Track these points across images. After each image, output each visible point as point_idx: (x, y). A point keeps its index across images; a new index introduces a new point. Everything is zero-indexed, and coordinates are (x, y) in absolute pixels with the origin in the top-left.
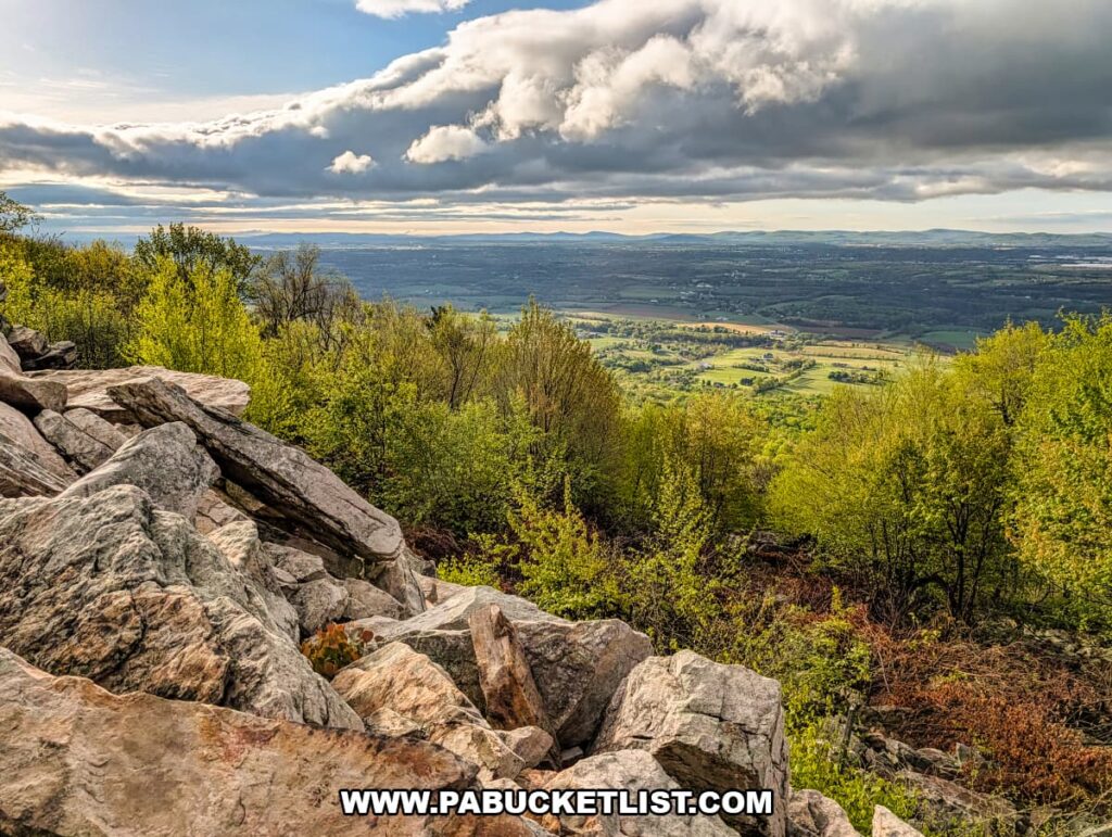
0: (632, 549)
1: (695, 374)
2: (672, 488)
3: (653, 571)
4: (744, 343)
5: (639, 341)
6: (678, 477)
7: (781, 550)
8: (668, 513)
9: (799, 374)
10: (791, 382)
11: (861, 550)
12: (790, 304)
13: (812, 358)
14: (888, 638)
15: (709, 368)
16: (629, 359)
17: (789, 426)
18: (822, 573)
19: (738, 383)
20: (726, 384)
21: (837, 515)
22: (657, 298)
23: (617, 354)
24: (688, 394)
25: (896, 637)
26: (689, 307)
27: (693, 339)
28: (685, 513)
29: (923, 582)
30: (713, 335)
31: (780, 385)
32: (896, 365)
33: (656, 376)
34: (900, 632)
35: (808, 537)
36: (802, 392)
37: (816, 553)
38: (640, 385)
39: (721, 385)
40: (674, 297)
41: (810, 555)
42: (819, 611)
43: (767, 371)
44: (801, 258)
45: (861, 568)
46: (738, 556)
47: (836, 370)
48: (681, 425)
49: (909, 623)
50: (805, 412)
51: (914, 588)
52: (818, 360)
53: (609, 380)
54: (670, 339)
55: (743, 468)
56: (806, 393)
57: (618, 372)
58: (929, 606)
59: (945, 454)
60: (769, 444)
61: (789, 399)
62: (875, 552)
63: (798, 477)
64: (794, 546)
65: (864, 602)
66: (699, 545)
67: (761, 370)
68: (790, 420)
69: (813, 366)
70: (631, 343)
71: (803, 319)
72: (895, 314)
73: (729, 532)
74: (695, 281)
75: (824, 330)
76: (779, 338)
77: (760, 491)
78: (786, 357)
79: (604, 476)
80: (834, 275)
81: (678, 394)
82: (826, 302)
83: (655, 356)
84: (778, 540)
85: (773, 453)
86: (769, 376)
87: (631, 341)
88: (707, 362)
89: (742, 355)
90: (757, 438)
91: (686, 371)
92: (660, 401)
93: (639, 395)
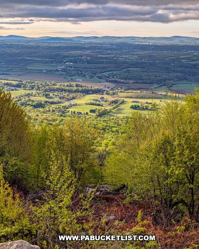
0: (38, 200)
1: (67, 108)
2: (56, 167)
3: (47, 211)
4: (90, 92)
5: (38, 91)
6: (59, 162)
7: (111, 193)
8: (54, 180)
9: (117, 106)
10: (113, 111)
11: (148, 190)
12: (111, 72)
13: (123, 99)
14: (162, 232)
15: (74, 105)
16: (33, 101)
17: (113, 132)
18: (131, 203)
19: (88, 112)
20: (83, 113)
21: (136, 174)
22: (46, 70)
23: (27, 99)
24: (64, 118)
25: (166, 231)
26: (62, 74)
27: (65, 91)
28: (63, 180)
29: (176, 204)
30: (75, 88)
31: (108, 112)
32: (161, 101)
33: (48, 109)
34: (167, 229)
35: (124, 186)
36: (119, 115)
37: (128, 194)
38: (40, 115)
39: (81, 113)
40: (55, 69)
41: (125, 194)
42: (130, 222)
43: (102, 106)
44: (115, 50)
45: (148, 199)
46: (90, 199)
47: (134, 104)
48: (60, 135)
49: (171, 224)
50: (120, 125)
51: (173, 207)
52: (126, 100)
53: (22, 113)
54: (54, 90)
55: (92, 154)
56: (121, 116)
57: (28, 108)
58: (180, 215)
59: (183, 142)
60: (105, 141)
61: (113, 119)
62: (154, 191)
63: (117, 157)
64: (117, 191)
65: (151, 216)
66: (70, 195)
67: (99, 105)
68: (114, 129)
69: (123, 102)
70: (34, 93)
71: (117, 80)
72: (159, 77)
73: (86, 186)
74: (65, 61)
75: (128, 85)
76: (106, 89)
77: (101, 165)
78: (110, 98)
79: (22, 163)
80: (129, 58)
81: (59, 119)
82: (128, 71)
83: (47, 100)
84: (110, 189)
85: (107, 145)
86: (103, 108)
87: (34, 92)
88: (73, 102)
89: (89, 98)
90: (99, 139)
91: (63, 107)
92: (50, 122)
93: (39, 119)
